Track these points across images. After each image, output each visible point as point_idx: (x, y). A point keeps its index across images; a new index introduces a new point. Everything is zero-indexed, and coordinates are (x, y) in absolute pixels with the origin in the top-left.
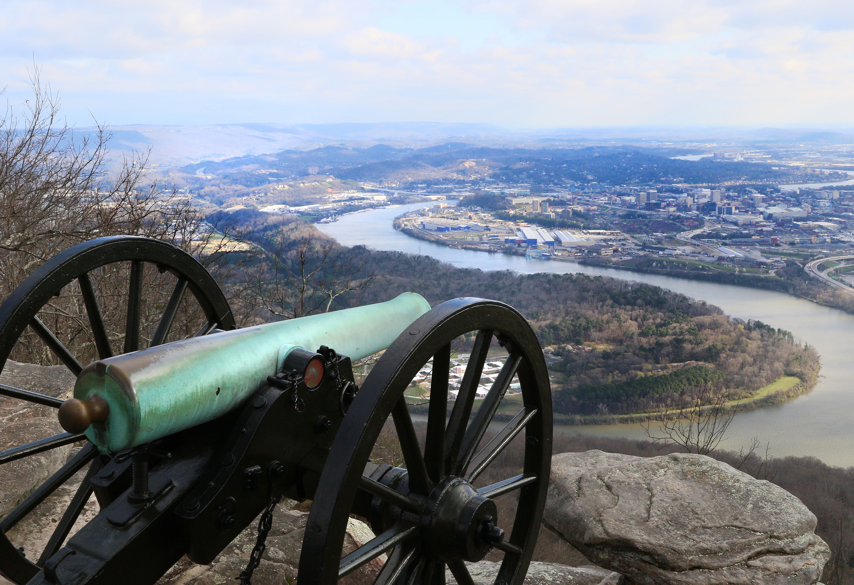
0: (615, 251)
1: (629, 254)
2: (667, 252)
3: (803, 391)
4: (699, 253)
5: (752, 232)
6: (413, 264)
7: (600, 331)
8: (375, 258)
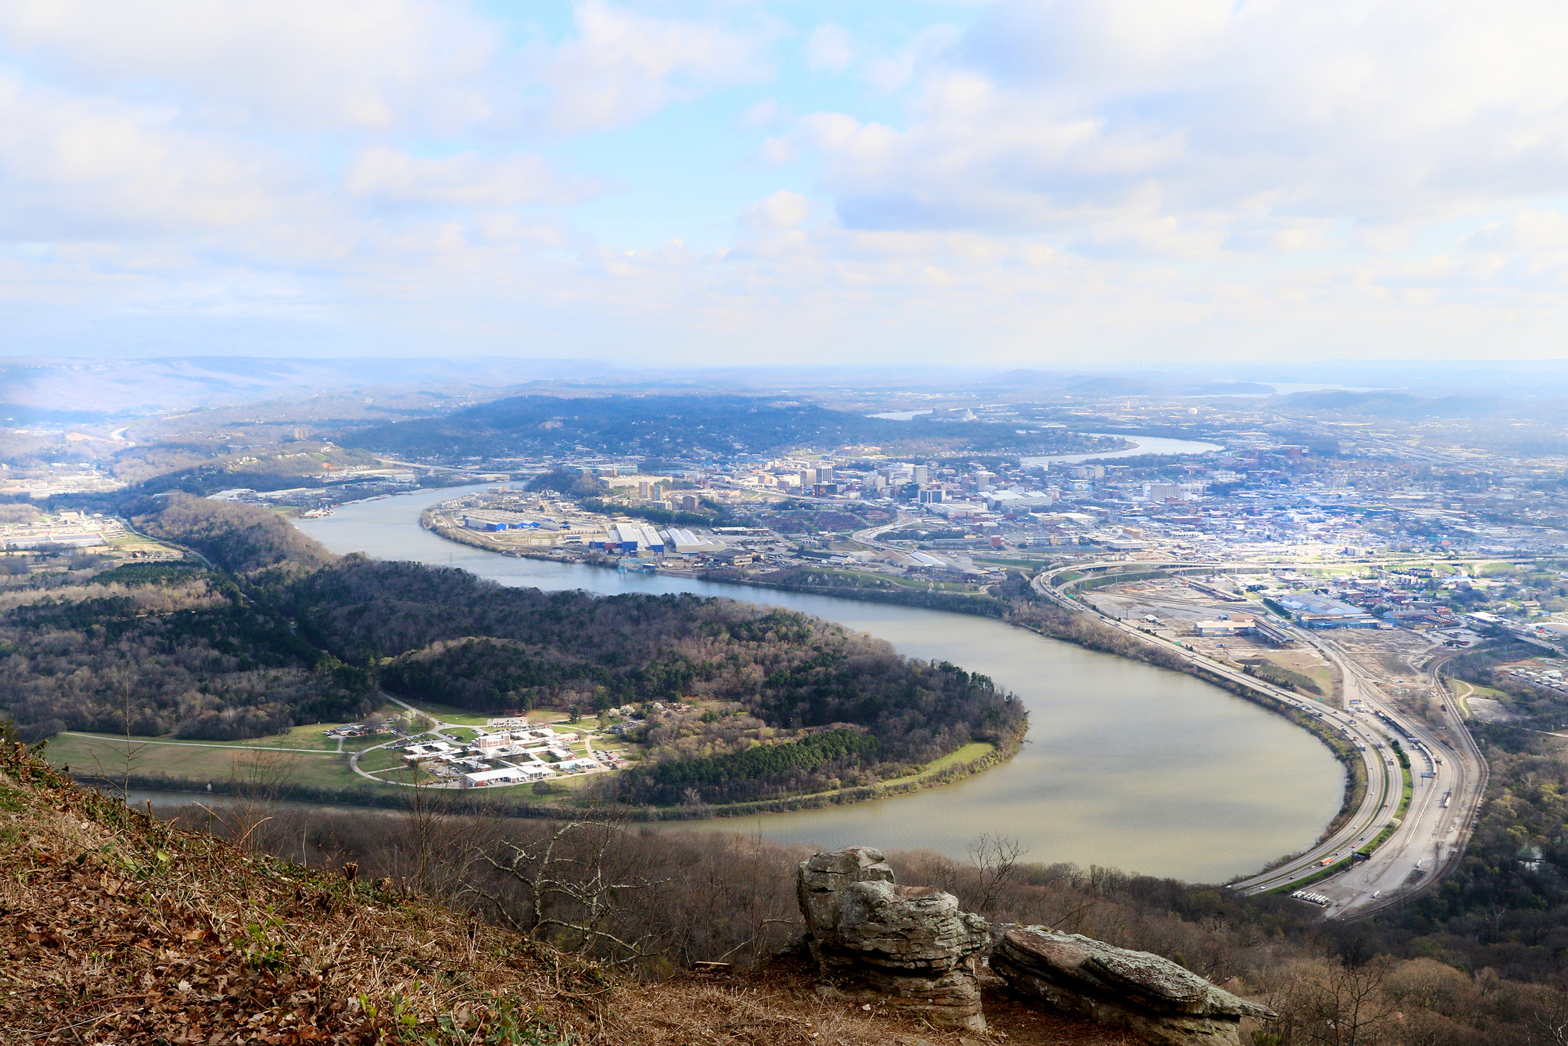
0: (756, 559)
1: (776, 564)
2: (833, 560)
3: (995, 764)
4: (882, 562)
5: (966, 529)
6: (436, 581)
7: (708, 679)
8: (377, 573)
